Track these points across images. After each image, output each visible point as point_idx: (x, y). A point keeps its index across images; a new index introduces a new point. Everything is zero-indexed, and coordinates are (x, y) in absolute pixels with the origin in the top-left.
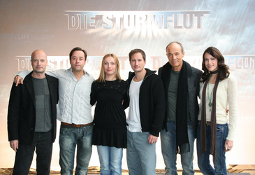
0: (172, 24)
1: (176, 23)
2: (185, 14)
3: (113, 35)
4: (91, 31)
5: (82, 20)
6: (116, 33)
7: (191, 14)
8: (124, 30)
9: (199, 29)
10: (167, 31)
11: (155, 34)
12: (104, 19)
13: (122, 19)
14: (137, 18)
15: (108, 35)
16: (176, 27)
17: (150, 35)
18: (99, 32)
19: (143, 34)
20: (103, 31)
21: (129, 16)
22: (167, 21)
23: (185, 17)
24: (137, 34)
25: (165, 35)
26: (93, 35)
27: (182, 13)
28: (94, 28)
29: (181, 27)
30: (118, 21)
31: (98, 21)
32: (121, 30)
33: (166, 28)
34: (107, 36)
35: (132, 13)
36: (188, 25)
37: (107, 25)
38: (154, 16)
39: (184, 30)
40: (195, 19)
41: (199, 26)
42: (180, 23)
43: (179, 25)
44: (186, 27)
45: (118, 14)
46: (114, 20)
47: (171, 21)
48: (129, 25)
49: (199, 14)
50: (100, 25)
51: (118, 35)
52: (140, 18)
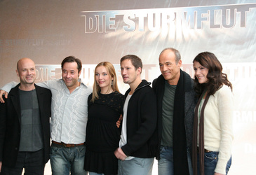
0: (208, 23)
1: (212, 20)
2: (224, 9)
3: (136, 38)
4: (111, 34)
5: (101, 22)
6: (139, 36)
7: (232, 8)
8: (149, 32)
9: (243, 28)
10: (201, 32)
11: (186, 36)
12: (126, 20)
13: (146, 19)
14: (164, 17)
15: (129, 38)
16: (212, 26)
17: (179, 37)
18: (119, 36)
19: (172, 37)
20: (124, 34)
21: (154, 15)
22: (200, 19)
23: (224, 14)
24: (163, 36)
25: (198, 37)
26: (113, 38)
27: (221, 8)
28: (113, 30)
29: (218, 26)
30: (141, 21)
31: (119, 22)
32: (144, 33)
33: (199, 28)
34: (128, 40)
35: (157, 11)
36: (228, 24)
37: (129, 26)
38: (185, 13)
39: (222, 29)
40: (238, 14)
41: (243, 24)
42: (218, 21)
43: (216, 23)
44: (225, 26)
45: (141, 13)
46: (136, 20)
47: (205, 19)
48: (154, 26)
49: (243, 9)
50: (121, 26)
51: (141, 38)
52: (168, 17)
